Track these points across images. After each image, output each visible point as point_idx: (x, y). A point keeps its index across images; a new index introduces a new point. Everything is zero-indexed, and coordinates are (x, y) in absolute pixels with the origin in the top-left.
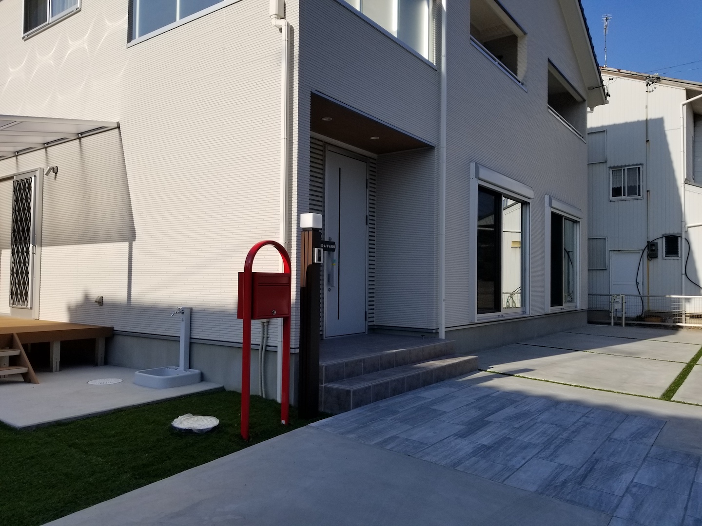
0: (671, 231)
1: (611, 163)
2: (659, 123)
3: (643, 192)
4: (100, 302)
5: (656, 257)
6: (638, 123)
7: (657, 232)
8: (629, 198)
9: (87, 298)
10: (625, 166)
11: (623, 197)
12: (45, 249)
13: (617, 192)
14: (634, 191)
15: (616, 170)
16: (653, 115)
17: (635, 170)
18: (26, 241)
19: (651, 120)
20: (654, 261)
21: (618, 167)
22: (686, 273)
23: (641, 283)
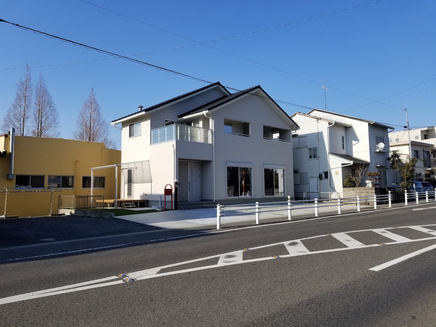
0: (326, 170)
1: (308, 147)
2: (322, 133)
3: (318, 157)
4: (146, 195)
5: (322, 179)
6: (316, 133)
7: (322, 171)
8: (314, 159)
9: (144, 194)
10: (312, 148)
11: (312, 159)
12: (135, 185)
13: (311, 157)
14: (315, 156)
15: (310, 149)
16: (319, 131)
17: (315, 150)
18: (131, 183)
19: (319, 132)
20: (322, 180)
21: (310, 148)
22: (330, 185)
23: (318, 188)
